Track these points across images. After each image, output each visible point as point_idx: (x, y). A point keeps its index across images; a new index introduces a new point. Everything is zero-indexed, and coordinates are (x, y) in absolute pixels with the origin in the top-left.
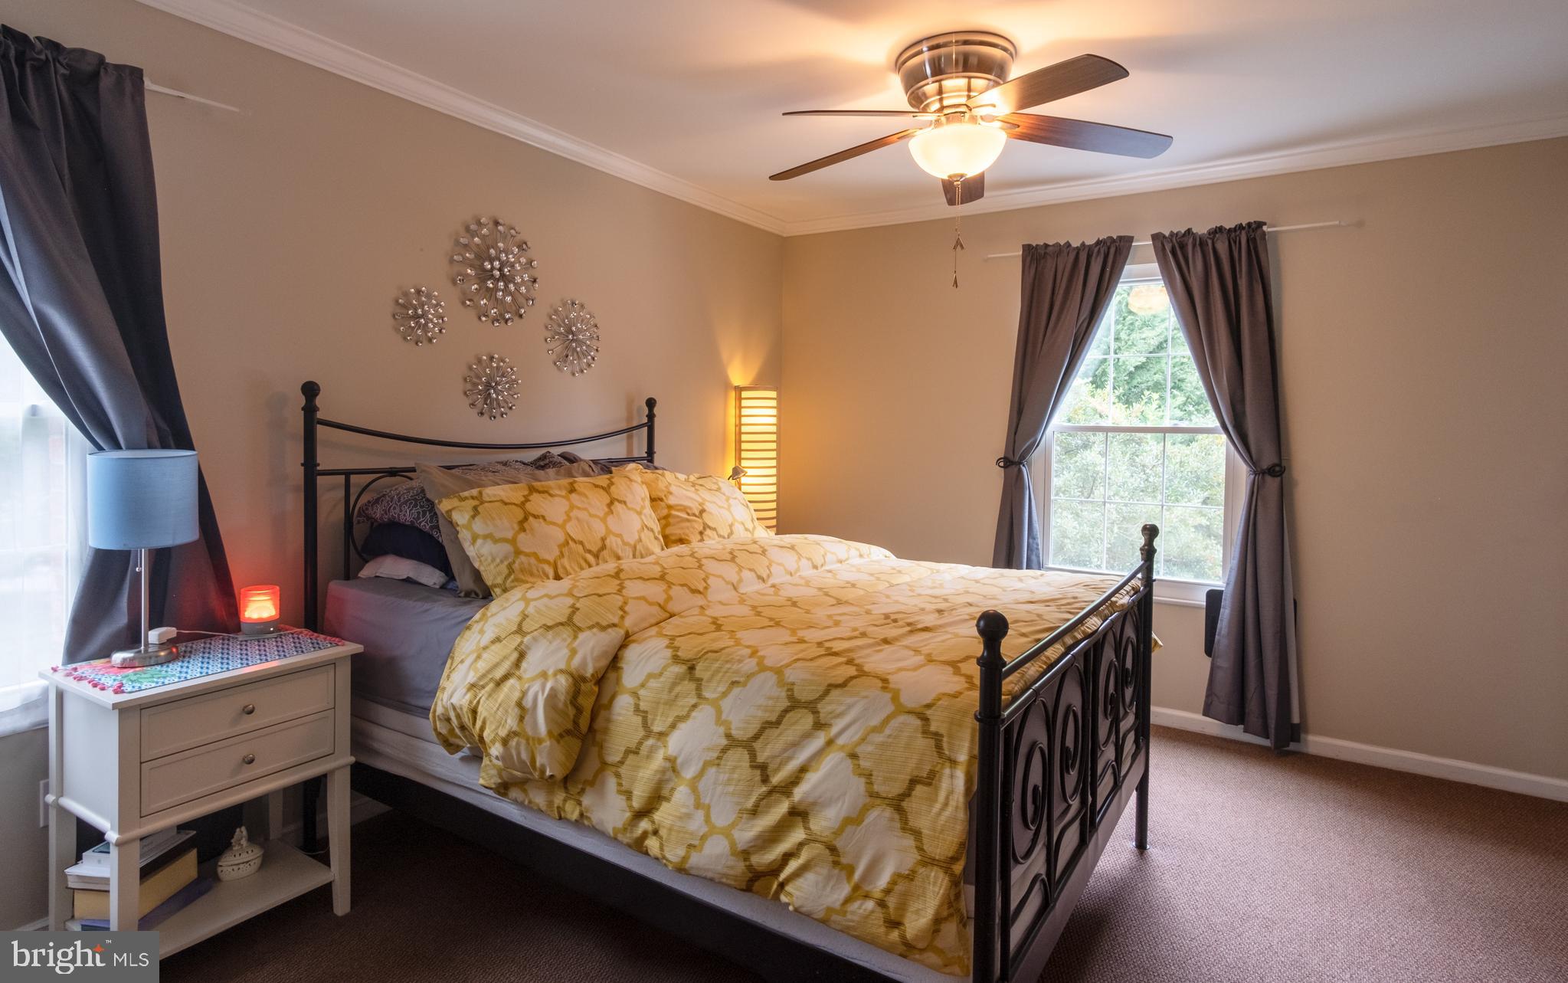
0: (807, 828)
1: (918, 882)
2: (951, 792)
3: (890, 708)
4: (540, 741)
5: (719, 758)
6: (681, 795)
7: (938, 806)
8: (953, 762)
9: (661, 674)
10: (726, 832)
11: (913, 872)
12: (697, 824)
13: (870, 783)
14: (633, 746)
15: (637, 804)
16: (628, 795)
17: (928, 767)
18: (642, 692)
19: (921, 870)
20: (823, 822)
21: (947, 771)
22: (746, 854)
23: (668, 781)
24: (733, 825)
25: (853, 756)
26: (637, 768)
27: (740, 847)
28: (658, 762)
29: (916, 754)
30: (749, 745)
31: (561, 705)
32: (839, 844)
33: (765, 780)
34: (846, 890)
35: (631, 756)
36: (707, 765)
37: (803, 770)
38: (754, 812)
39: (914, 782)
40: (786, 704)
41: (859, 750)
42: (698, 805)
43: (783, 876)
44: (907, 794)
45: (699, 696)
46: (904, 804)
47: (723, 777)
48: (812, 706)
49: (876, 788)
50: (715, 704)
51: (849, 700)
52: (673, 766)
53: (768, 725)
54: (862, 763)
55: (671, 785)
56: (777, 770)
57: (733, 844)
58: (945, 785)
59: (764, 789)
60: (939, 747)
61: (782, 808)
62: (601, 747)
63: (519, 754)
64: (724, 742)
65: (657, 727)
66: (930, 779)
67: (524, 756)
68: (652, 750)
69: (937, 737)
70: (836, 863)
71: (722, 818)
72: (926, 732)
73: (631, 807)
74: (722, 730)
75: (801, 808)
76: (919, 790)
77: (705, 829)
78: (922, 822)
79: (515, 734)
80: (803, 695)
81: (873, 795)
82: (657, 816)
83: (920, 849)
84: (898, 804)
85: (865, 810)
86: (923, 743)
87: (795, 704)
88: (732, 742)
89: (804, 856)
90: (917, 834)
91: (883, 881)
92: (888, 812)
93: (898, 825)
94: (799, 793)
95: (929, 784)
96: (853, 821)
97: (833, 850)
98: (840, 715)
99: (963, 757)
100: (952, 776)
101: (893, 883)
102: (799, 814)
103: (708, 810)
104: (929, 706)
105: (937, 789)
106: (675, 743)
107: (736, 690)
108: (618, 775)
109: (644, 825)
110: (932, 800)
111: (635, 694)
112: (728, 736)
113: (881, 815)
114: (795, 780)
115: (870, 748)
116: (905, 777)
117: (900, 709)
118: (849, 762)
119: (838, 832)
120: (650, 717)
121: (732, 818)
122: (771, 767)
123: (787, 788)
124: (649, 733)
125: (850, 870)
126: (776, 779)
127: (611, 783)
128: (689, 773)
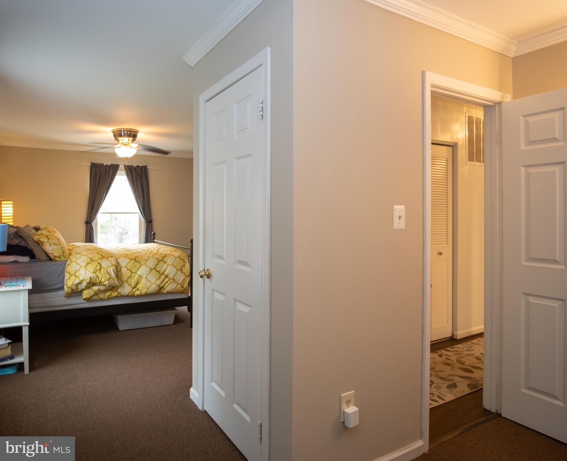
0: (168, 278)
1: (185, 280)
2: (187, 266)
3: (175, 258)
4: (114, 279)
5: (150, 272)
6: (143, 281)
7: (186, 269)
8: (186, 262)
9: (130, 262)
10: (155, 283)
11: (185, 279)
12: (149, 284)
13: (176, 268)
14: (130, 276)
15: (133, 286)
16: (131, 285)
17: (183, 264)
18: (127, 266)
19: (186, 278)
20: (170, 276)
21: (186, 264)
22: (159, 286)
23: (139, 280)
24: (156, 282)
25: (173, 265)
26: (131, 280)
27: (158, 284)
28: (137, 276)
29: (182, 263)
30: (155, 269)
31: (115, 271)
32: (174, 278)
33: (159, 273)
34: (176, 285)
35: (130, 278)
36: (148, 274)
37: (165, 270)
38: (159, 278)
39: (182, 266)
40: (158, 261)
41: (173, 264)
42: (148, 281)
43: (165, 287)
44: (182, 268)
45: (141, 264)
46: (182, 270)
47: (152, 275)
48: (162, 260)
49: (178, 269)
50: (145, 264)
51: (168, 258)
52: (140, 277)
53: (156, 265)
54: (174, 266)
55: (140, 280)
56: (161, 271)
57: (156, 284)
58: (186, 265)
59: (159, 275)
60: (184, 261)
61: (164, 276)
62: (121, 279)
63: (111, 282)
64: (150, 269)
65: (134, 271)
66: (184, 265)
67: (113, 282)
68: (134, 276)
69: (183, 260)
70: (174, 281)
71: (153, 281)
72: (181, 259)
73: (132, 287)
74: (148, 268)
75: (167, 275)
76: (183, 267)
77: (150, 284)
78: (184, 271)
79: (110, 278)
80: (160, 259)
81: (177, 270)
82: (138, 287)
83: (185, 275)
84: (181, 270)
85: (177, 272)
86: (182, 261)
87: (159, 261)
88: (151, 269)
89: (169, 282)
90: (184, 273)
91: (181, 281)
92: (180, 271)
93: (181, 273)
94: (166, 273)
95: (184, 266)
96: (175, 274)
97: (174, 279)
98: (168, 260)
99: (187, 261)
100: (187, 264)
101: (182, 281)
102: (167, 276)
103: (150, 281)
104: (180, 256)
105: (185, 266)
106: (139, 272)
107: (147, 261)
108: (127, 282)
109: (135, 289)
110: (185, 268)
111: (126, 267)
112: (150, 268)
113: (179, 272)
114: (164, 272)
115: (175, 264)
116: (181, 266)
117: (176, 257)
118: (172, 266)
119: (174, 277)
120: (132, 270)
121: (155, 281)
122: (160, 271)
123: (163, 273)
124: (132, 273)
125: (176, 281)
126: (161, 272)
127: (126, 284)
128: (145, 277)
